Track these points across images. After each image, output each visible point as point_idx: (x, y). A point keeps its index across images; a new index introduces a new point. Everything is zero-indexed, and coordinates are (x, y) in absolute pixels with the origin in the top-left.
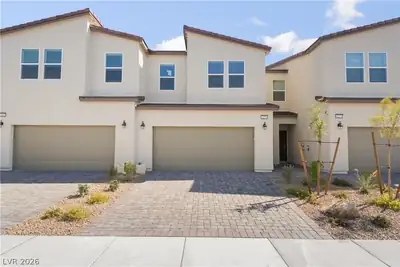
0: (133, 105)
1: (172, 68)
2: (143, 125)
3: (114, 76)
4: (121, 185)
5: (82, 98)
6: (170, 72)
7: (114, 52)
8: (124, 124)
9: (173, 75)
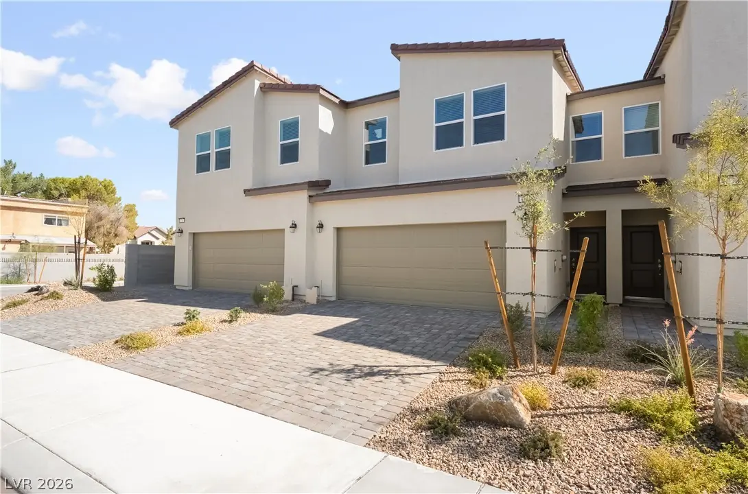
0: (303, 195)
1: (381, 124)
2: (321, 226)
3: (290, 154)
4: (243, 314)
5: (247, 192)
6: (379, 132)
7: (289, 117)
8: (294, 226)
9: (384, 136)
